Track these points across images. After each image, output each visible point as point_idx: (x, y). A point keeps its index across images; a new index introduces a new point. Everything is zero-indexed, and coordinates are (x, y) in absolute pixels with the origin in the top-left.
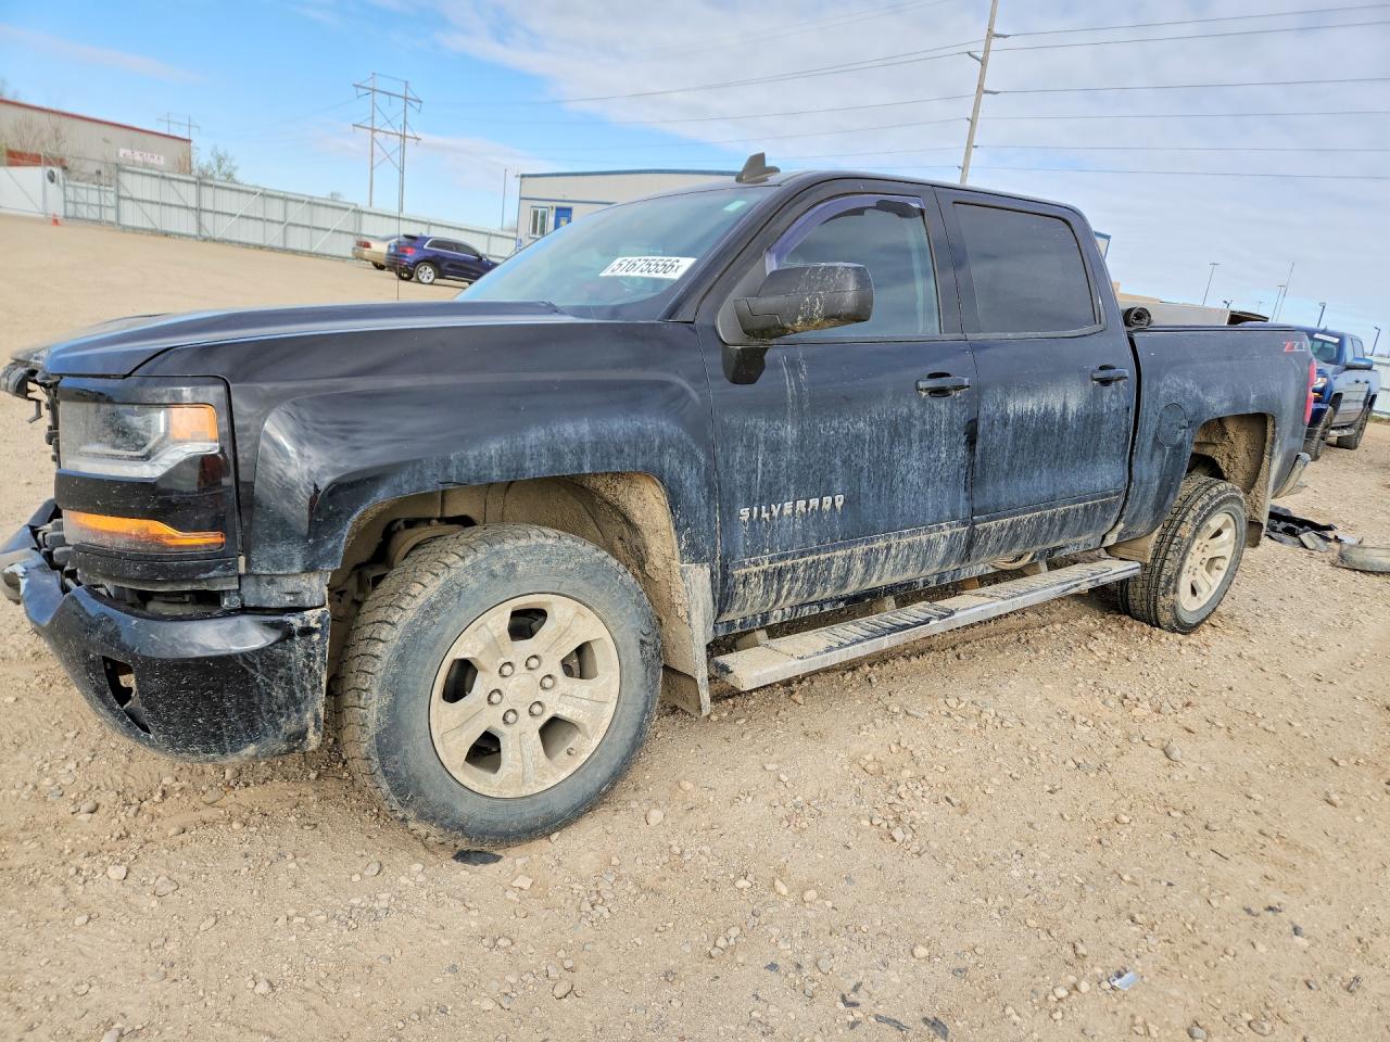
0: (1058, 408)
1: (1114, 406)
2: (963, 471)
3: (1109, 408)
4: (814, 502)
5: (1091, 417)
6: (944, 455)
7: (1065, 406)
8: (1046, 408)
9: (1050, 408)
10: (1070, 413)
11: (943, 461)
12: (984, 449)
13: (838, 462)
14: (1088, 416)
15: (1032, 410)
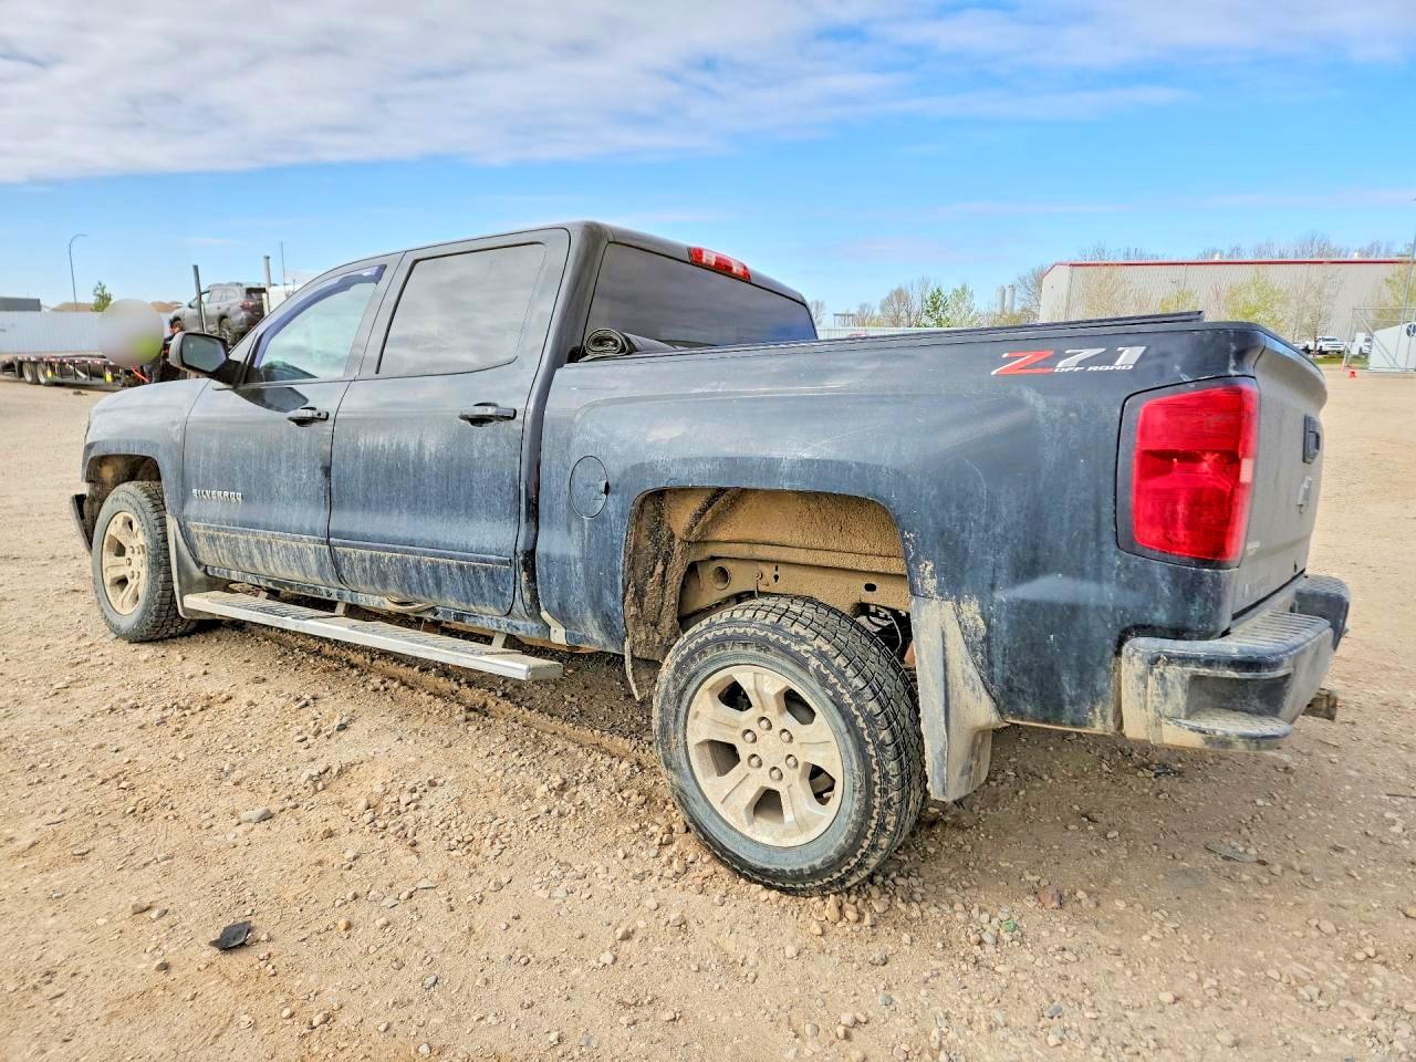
0: (413, 445)
1: (489, 451)
2: (322, 494)
3: (482, 453)
4: (226, 493)
5: (456, 461)
6: (305, 476)
7: (421, 446)
8: (398, 445)
9: (402, 445)
10: (427, 453)
11: (304, 481)
12: (338, 477)
13: (237, 468)
14: (452, 459)
15: (383, 446)
